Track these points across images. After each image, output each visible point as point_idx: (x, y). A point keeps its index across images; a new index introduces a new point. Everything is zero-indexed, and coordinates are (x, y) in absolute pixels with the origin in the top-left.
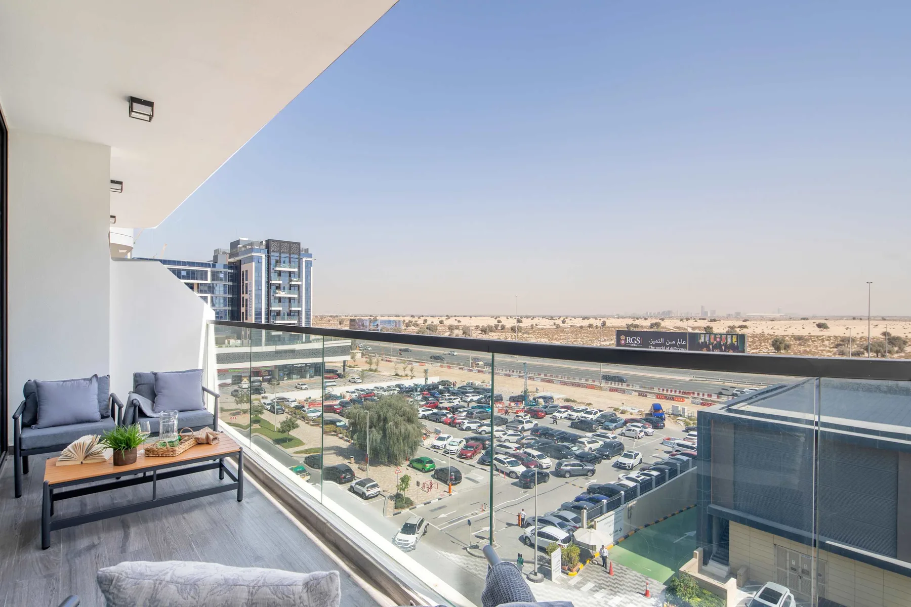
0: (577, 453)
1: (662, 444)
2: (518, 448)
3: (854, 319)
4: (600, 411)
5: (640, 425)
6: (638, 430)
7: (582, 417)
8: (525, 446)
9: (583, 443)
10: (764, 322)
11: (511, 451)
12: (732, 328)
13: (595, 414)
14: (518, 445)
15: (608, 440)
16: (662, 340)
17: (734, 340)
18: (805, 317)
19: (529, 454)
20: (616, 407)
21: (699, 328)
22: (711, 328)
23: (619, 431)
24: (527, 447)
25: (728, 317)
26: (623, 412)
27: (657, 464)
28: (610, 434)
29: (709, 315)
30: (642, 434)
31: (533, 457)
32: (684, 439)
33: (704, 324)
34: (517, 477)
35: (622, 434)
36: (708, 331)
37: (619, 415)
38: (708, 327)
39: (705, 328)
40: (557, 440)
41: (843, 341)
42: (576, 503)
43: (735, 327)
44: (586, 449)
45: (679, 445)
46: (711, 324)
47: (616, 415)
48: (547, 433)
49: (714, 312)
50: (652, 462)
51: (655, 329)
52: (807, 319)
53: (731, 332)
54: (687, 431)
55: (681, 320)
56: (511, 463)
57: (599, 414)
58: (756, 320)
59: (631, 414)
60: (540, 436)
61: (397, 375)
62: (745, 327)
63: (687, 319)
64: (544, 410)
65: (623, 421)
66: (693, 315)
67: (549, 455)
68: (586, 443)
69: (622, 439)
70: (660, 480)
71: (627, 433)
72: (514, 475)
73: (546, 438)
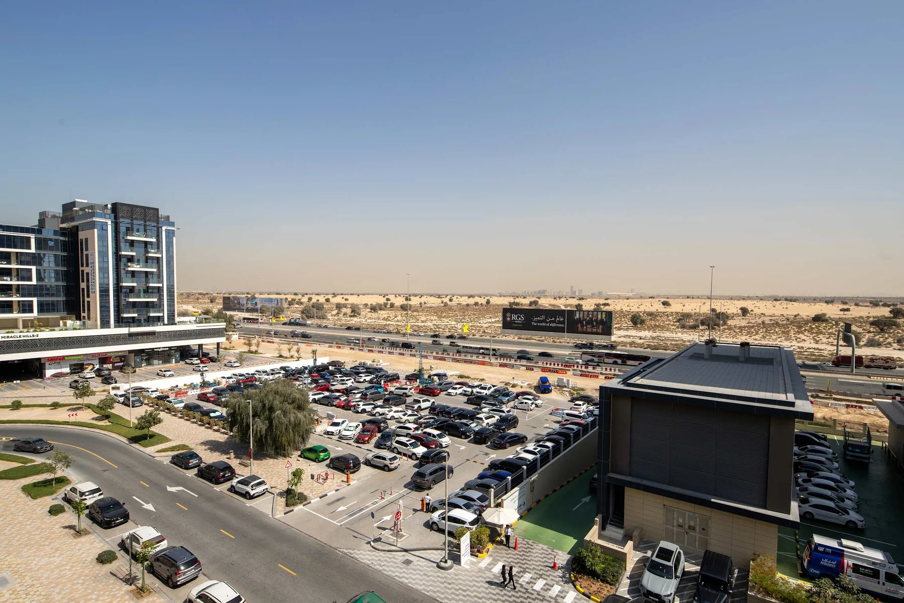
0: (477, 429)
1: (551, 414)
2: (416, 429)
3: (688, 297)
4: (494, 386)
5: (531, 397)
6: (530, 402)
7: (478, 392)
8: (423, 425)
9: (481, 419)
10: (621, 301)
11: (410, 432)
12: (598, 305)
13: (490, 388)
14: (416, 426)
15: (503, 414)
16: (543, 317)
17: (604, 316)
18: (651, 296)
19: (429, 434)
20: (507, 381)
21: (570, 305)
22: (582, 306)
23: (512, 404)
24: (426, 427)
25: (593, 296)
26: (514, 386)
27: (549, 434)
28: (505, 408)
29: (577, 294)
30: (534, 406)
31: (434, 436)
32: (571, 409)
33: (575, 302)
34: (417, 459)
35: (515, 407)
36: (579, 307)
37: (511, 389)
38: (579, 305)
39: (576, 306)
40: (454, 417)
41: (683, 316)
42: (479, 481)
43: (600, 305)
44: (484, 425)
45: (568, 414)
46: (581, 302)
47: (508, 389)
48: (444, 411)
49: (581, 291)
50: (545, 432)
51: (533, 307)
52: (654, 298)
53: (597, 309)
54: (572, 400)
55: (555, 298)
56: (414, 445)
57: (493, 389)
58: (615, 298)
59: (522, 387)
60: (437, 415)
61: (281, 356)
62: (608, 305)
63: (560, 298)
64: (439, 387)
65: (514, 395)
66: (564, 294)
67: (447, 433)
68: (484, 419)
69: (515, 412)
70: (556, 450)
71: (520, 406)
72: (414, 457)
73: (443, 416)
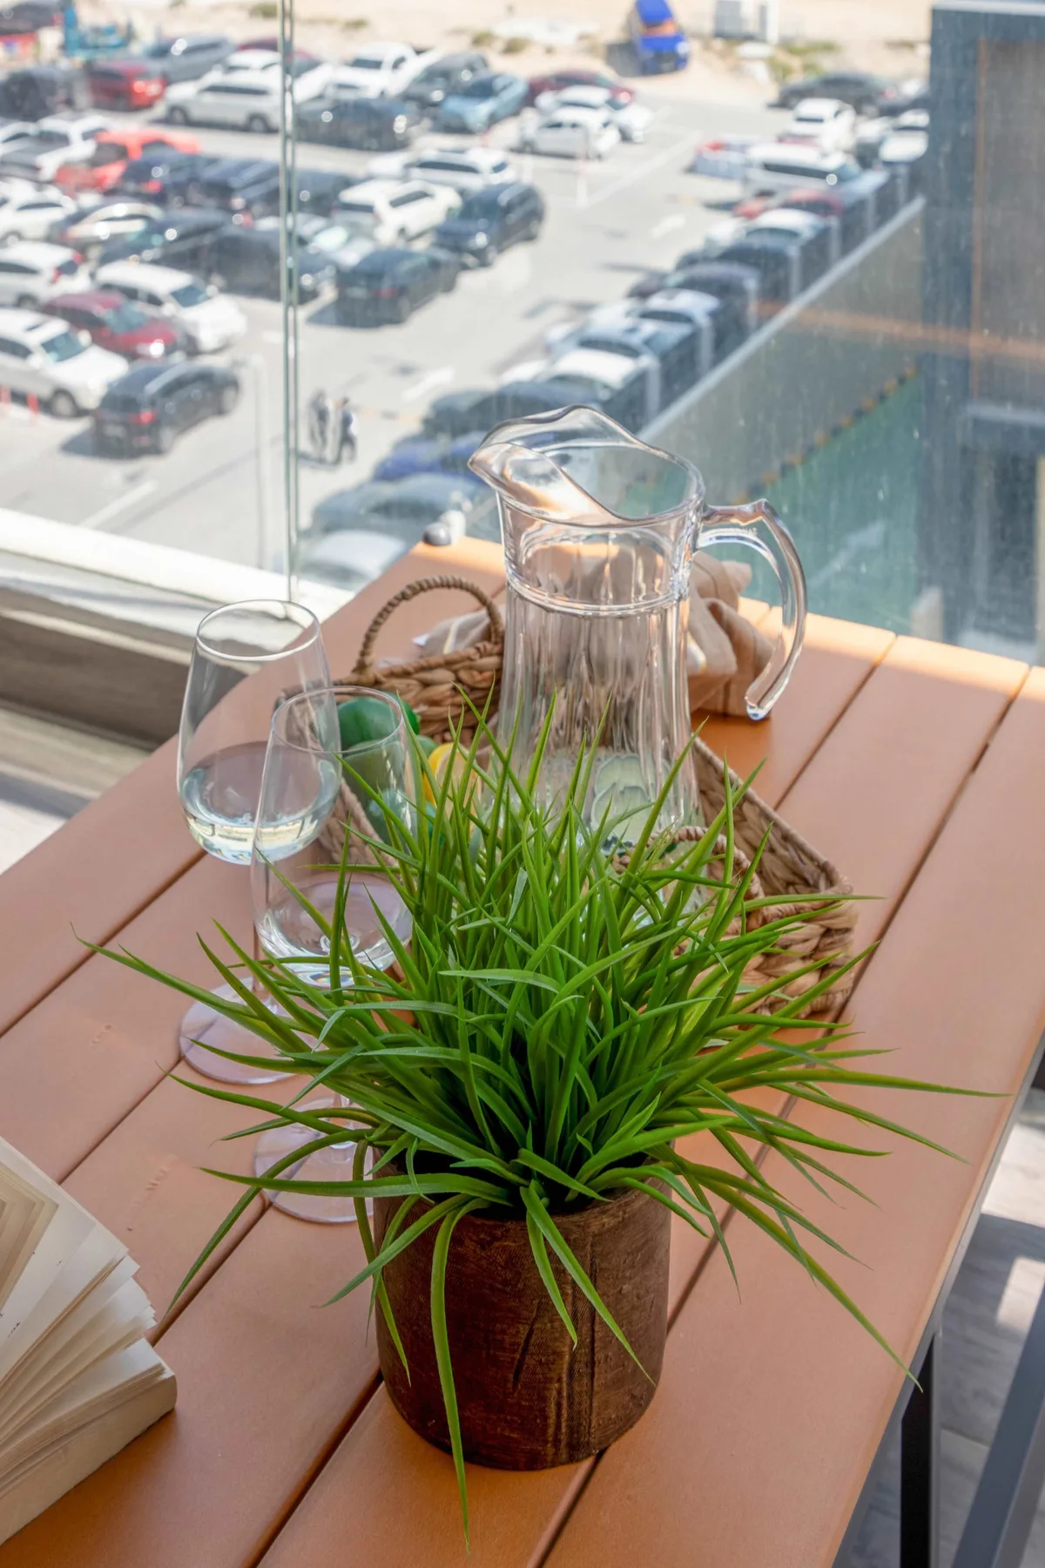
0: (351, 257)
1: (692, 170)
2: (67, 269)
4: (419, 52)
5: (597, 95)
6: (592, 119)
7: (342, 86)
8: (94, 253)
9: (368, 209)
11: (40, 287)
13: (398, 64)
14: (63, 255)
15: (474, 183)
19: (131, 293)
20: (480, 25)
23: (508, 132)
24: (106, 259)
26: (513, 47)
27: (689, 261)
28: (484, 153)
30: (612, 136)
31: (154, 300)
32: (781, 139)
34: (79, 412)
35: (526, 148)
37: (499, 64)
40: (247, 208)
42: (389, 491)
44: (386, 236)
45: (769, 167)
47: (485, 64)
48: (193, 179)
50: (666, 261)
54: (787, 100)
56: (60, 348)
57: (415, 66)
59: (549, 50)
60: (160, 199)
64: (157, 66)
65: (519, 89)
67: (218, 280)
68: (382, 206)
69: (525, 171)
70: (729, 330)
71: (550, 140)
72: (63, 405)
73: (187, 204)
